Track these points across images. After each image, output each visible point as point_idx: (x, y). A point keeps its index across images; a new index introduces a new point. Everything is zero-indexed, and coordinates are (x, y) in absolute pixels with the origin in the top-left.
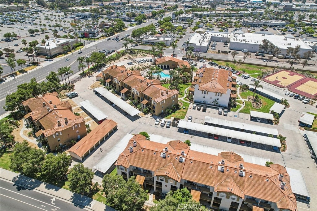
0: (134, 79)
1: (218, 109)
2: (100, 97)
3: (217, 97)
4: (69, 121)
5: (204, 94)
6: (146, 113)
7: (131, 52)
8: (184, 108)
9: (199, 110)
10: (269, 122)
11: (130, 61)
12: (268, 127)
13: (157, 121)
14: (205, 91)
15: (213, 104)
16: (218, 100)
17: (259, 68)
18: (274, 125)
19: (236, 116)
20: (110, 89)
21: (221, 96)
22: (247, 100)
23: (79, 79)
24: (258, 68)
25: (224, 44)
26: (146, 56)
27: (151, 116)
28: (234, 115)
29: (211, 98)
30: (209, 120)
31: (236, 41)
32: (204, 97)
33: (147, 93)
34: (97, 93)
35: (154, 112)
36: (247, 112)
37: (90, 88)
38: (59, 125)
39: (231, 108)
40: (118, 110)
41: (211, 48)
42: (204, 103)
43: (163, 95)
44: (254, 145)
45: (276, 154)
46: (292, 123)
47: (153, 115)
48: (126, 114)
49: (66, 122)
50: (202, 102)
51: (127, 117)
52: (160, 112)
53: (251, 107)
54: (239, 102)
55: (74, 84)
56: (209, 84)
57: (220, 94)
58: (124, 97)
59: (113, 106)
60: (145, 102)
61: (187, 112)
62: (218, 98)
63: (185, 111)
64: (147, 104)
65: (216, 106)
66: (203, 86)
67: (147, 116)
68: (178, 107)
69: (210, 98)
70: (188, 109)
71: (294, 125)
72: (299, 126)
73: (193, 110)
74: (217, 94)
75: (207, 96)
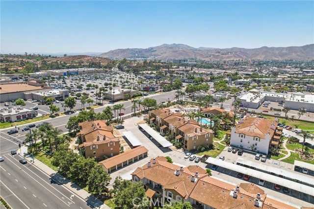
0: (174, 118)
1: (255, 154)
2: (142, 131)
3: (255, 142)
4: (107, 139)
5: (241, 138)
6: (178, 148)
7: (181, 103)
8: (218, 149)
9: (234, 153)
11: (177, 109)
13: (187, 155)
14: (243, 135)
15: (251, 149)
16: (256, 145)
19: (277, 164)
20: (153, 126)
21: (259, 141)
22: (294, 152)
23: (129, 117)
25: (279, 104)
26: (194, 107)
27: (182, 151)
28: (274, 162)
30: (241, 161)
31: (292, 101)
32: (241, 141)
33: (182, 129)
34: (140, 128)
35: (186, 147)
36: (291, 162)
37: (136, 124)
38: (98, 140)
39: (272, 156)
40: (154, 143)
41: (264, 106)
42: (241, 147)
43: (196, 132)
44: (294, 195)
47: (184, 150)
48: (160, 146)
49: (104, 139)
50: (239, 147)
52: (191, 148)
54: (283, 152)
55: (124, 120)
56: (247, 129)
57: (258, 139)
58: (162, 134)
59: (150, 139)
60: (179, 137)
61: (220, 153)
62: (257, 143)
63: (218, 151)
64: (181, 140)
65: (253, 151)
66: (241, 130)
67: (179, 150)
68: (211, 147)
69: (248, 142)
70: (222, 150)
73: (227, 152)
74: (255, 138)
75: (245, 141)
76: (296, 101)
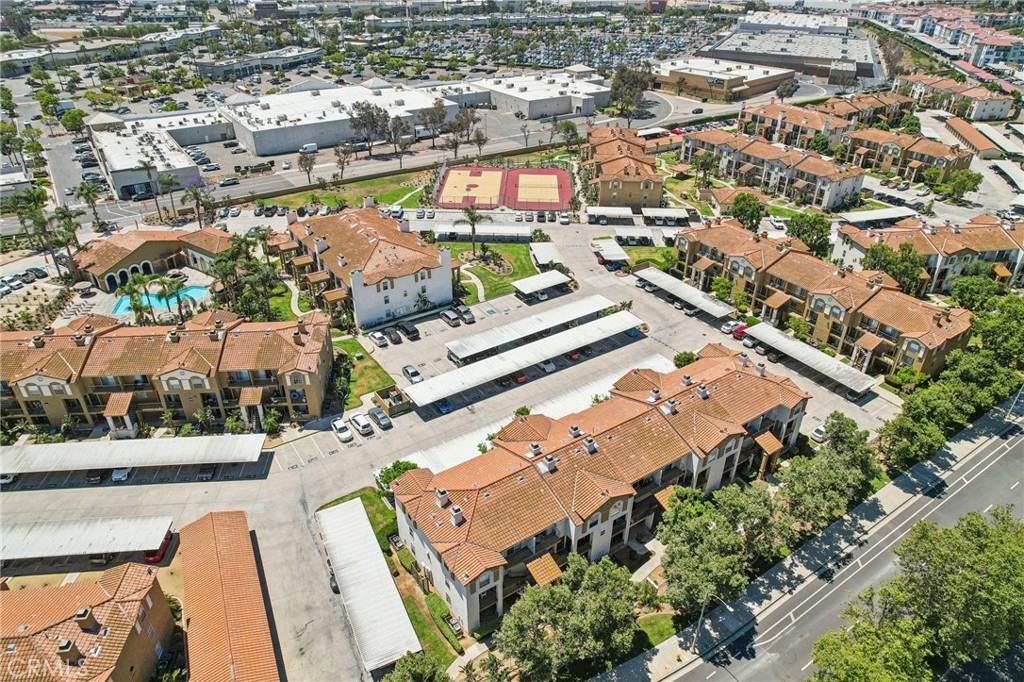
1: (437, 316)
3: (421, 283)
6: (274, 432)
8: (360, 358)
9: (397, 342)
10: (562, 291)
12: (571, 301)
13: (341, 430)
15: (416, 309)
16: (424, 291)
17: (399, 182)
18: (576, 292)
19: (492, 312)
20: (14, 435)
21: (429, 277)
22: (470, 266)
24: (391, 182)
25: (226, 146)
27: (300, 430)
29: (405, 295)
31: (261, 128)
32: (387, 302)
33: (237, 364)
35: (303, 410)
36: (501, 291)
39: (464, 300)
40: (162, 481)
41: (204, 167)
42: (391, 318)
44: (598, 349)
45: (644, 340)
46: (595, 272)
47: (303, 424)
50: (386, 319)
51: (227, 479)
53: (494, 276)
56: (378, 259)
57: (427, 273)
58: (127, 430)
59: (118, 483)
60: (251, 396)
61: (376, 363)
62: (424, 287)
63: (369, 363)
65: (428, 309)
67: (284, 436)
69: (402, 298)
70: (368, 354)
71: (601, 273)
72: (610, 271)
73: (384, 351)
74: (419, 275)
75: (395, 295)
76: (274, 126)
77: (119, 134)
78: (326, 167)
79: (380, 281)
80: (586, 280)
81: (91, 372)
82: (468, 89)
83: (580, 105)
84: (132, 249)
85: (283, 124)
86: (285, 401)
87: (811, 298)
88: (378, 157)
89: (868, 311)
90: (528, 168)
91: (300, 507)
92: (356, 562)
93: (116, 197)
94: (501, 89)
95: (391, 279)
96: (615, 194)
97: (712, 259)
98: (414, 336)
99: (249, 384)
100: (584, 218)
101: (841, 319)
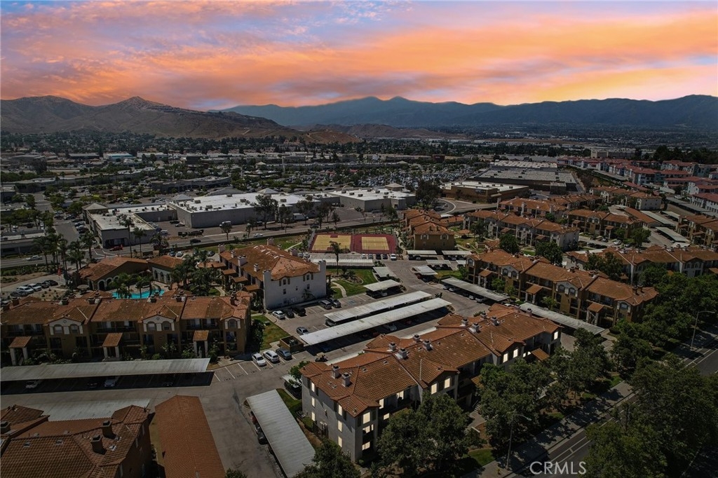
1: (317, 304)
3: (307, 282)
5: (283, 287)
8: (268, 325)
9: (292, 317)
10: (396, 292)
13: (260, 359)
14: (285, 279)
15: (302, 299)
16: (308, 288)
17: (285, 240)
18: (405, 292)
21: (312, 279)
27: (231, 360)
28: (347, 301)
29: (297, 289)
31: (195, 212)
32: (285, 293)
33: (193, 315)
36: (356, 292)
38: (101, 450)
39: (334, 295)
42: (287, 304)
46: (416, 282)
49: (110, 435)
50: (283, 305)
51: (183, 386)
53: (351, 284)
56: (280, 266)
57: (310, 275)
58: (120, 357)
59: (108, 388)
60: (201, 335)
61: (278, 327)
62: (308, 285)
63: (274, 327)
67: (220, 363)
69: (294, 290)
70: (272, 322)
71: (420, 283)
72: (426, 282)
73: (283, 322)
74: (306, 277)
75: (290, 288)
76: (204, 210)
77: (104, 215)
78: (238, 232)
79: (281, 279)
80: (411, 286)
81: (97, 319)
82: (326, 195)
83: (397, 203)
84: (118, 266)
85: (209, 210)
86: (223, 341)
87: (556, 285)
88: (270, 229)
89: (593, 289)
90: (367, 234)
91: (233, 400)
92: (275, 422)
93: (102, 247)
94: (347, 195)
95: (288, 277)
96: (425, 242)
97: (490, 270)
98: (302, 314)
99: (200, 328)
100: (406, 257)
101: (576, 295)
